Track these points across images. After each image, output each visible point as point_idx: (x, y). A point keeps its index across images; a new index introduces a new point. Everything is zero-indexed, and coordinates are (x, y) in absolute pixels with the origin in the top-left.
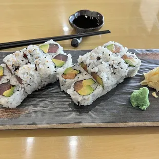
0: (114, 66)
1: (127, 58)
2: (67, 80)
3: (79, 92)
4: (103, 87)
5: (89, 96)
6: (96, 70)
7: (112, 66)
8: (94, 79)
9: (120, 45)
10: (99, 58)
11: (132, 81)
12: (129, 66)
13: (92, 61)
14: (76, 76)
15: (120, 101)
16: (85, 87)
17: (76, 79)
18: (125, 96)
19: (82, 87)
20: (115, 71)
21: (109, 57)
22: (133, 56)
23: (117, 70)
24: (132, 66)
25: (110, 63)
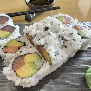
0: (65, 37)
1: (79, 29)
2: (7, 54)
3: (17, 71)
4: (51, 64)
5: (30, 78)
6: (42, 42)
7: (63, 37)
8: (40, 54)
9: (70, 17)
10: (46, 29)
11: (84, 54)
12: (83, 37)
13: (38, 32)
14: (19, 49)
15: (72, 81)
16: (27, 65)
17: (18, 53)
18: (78, 73)
19: (23, 64)
20: (66, 44)
21: (58, 27)
22: (85, 27)
23: (69, 42)
24: (86, 38)
25: (59, 33)
